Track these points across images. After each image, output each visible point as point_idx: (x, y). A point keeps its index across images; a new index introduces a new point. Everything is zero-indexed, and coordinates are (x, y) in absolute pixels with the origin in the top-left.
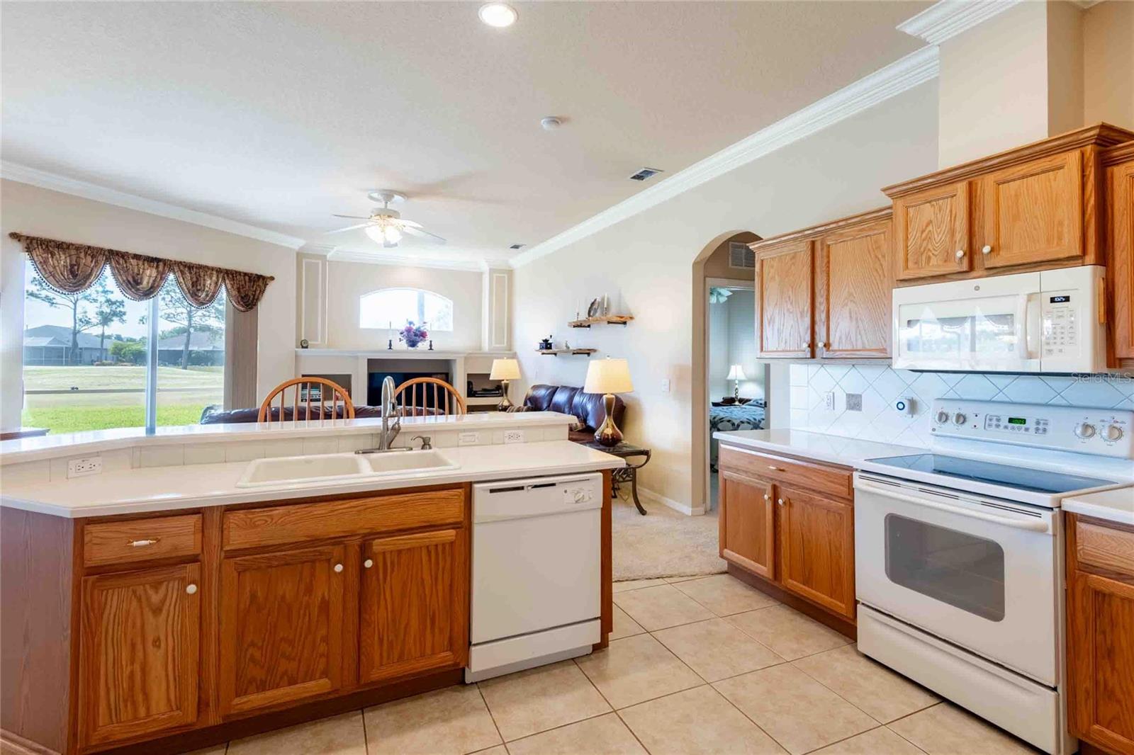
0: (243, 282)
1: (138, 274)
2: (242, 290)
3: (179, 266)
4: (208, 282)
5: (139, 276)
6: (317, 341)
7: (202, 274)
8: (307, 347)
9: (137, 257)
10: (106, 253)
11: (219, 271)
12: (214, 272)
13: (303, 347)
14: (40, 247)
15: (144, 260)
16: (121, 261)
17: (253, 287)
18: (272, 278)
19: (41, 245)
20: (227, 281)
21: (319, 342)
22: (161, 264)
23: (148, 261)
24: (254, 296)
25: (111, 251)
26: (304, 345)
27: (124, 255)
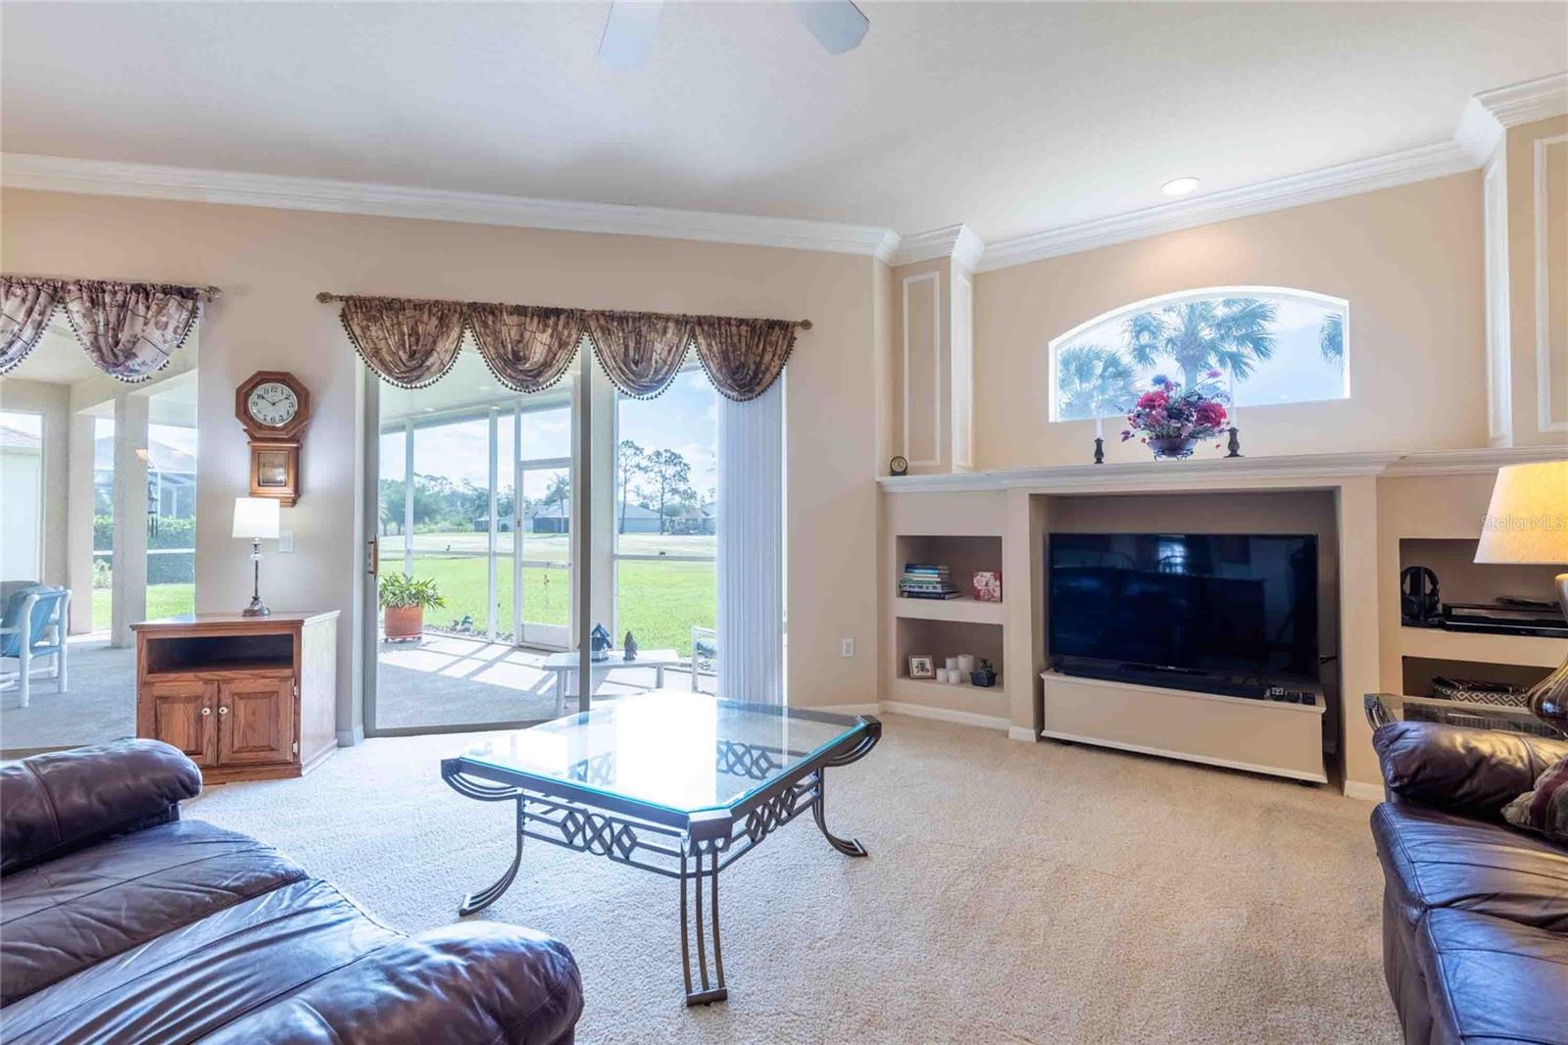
0: (736, 339)
1: (519, 342)
2: (731, 356)
3: (598, 320)
4: (658, 347)
5: (521, 345)
6: (932, 458)
7: (644, 329)
8: (904, 473)
9: (520, 311)
10: (465, 309)
11: (682, 322)
12: (671, 325)
13: (894, 473)
14: (359, 311)
15: (533, 316)
16: (490, 319)
17: (757, 346)
18: (806, 325)
19: (361, 308)
20: (701, 340)
21: (938, 461)
22: (562, 317)
23: (539, 317)
24: (758, 365)
25: (473, 306)
26: (898, 470)
27: (492, 310)
